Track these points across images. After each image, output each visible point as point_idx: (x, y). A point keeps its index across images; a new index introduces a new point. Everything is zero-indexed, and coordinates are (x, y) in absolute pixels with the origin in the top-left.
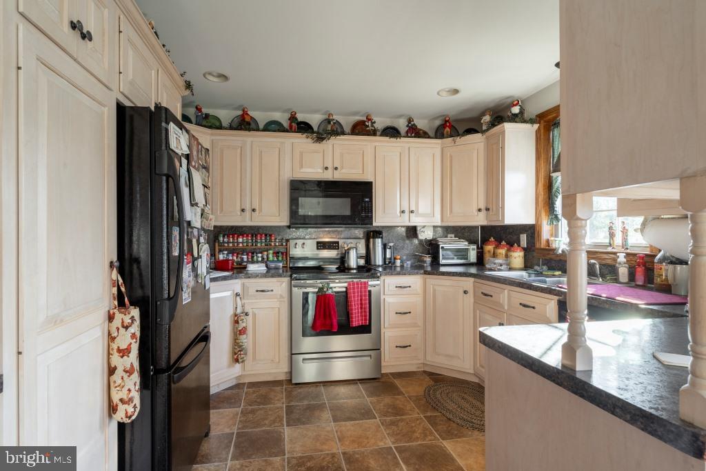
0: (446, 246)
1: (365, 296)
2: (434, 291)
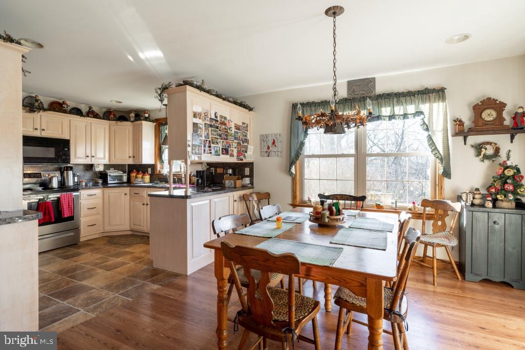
0: (112, 174)
1: (71, 201)
2: (109, 196)
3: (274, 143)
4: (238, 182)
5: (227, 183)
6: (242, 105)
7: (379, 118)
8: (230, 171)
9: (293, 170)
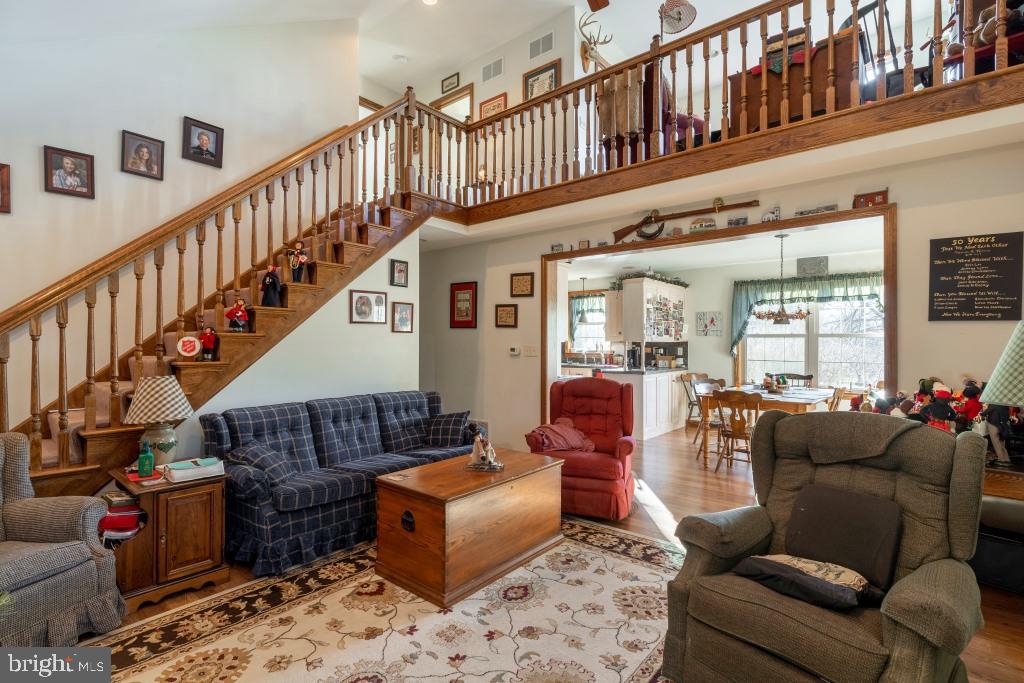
3: (712, 321)
4: (673, 362)
5: (661, 363)
6: (677, 283)
7: (831, 298)
8: (662, 351)
9: (735, 351)
